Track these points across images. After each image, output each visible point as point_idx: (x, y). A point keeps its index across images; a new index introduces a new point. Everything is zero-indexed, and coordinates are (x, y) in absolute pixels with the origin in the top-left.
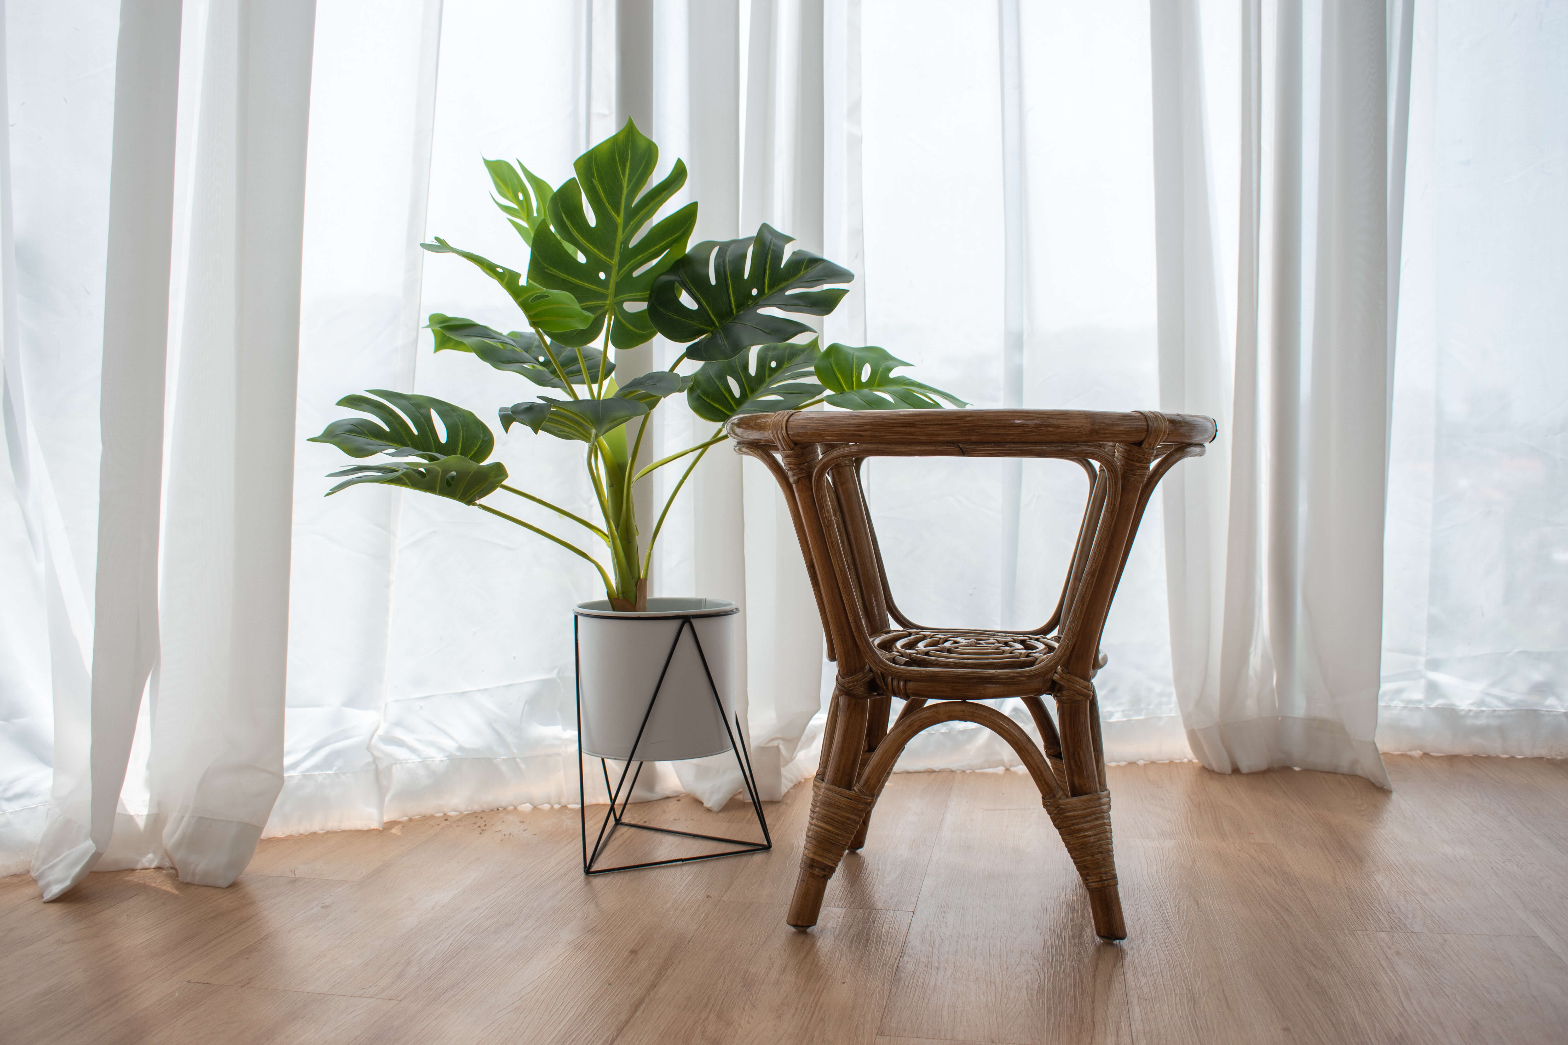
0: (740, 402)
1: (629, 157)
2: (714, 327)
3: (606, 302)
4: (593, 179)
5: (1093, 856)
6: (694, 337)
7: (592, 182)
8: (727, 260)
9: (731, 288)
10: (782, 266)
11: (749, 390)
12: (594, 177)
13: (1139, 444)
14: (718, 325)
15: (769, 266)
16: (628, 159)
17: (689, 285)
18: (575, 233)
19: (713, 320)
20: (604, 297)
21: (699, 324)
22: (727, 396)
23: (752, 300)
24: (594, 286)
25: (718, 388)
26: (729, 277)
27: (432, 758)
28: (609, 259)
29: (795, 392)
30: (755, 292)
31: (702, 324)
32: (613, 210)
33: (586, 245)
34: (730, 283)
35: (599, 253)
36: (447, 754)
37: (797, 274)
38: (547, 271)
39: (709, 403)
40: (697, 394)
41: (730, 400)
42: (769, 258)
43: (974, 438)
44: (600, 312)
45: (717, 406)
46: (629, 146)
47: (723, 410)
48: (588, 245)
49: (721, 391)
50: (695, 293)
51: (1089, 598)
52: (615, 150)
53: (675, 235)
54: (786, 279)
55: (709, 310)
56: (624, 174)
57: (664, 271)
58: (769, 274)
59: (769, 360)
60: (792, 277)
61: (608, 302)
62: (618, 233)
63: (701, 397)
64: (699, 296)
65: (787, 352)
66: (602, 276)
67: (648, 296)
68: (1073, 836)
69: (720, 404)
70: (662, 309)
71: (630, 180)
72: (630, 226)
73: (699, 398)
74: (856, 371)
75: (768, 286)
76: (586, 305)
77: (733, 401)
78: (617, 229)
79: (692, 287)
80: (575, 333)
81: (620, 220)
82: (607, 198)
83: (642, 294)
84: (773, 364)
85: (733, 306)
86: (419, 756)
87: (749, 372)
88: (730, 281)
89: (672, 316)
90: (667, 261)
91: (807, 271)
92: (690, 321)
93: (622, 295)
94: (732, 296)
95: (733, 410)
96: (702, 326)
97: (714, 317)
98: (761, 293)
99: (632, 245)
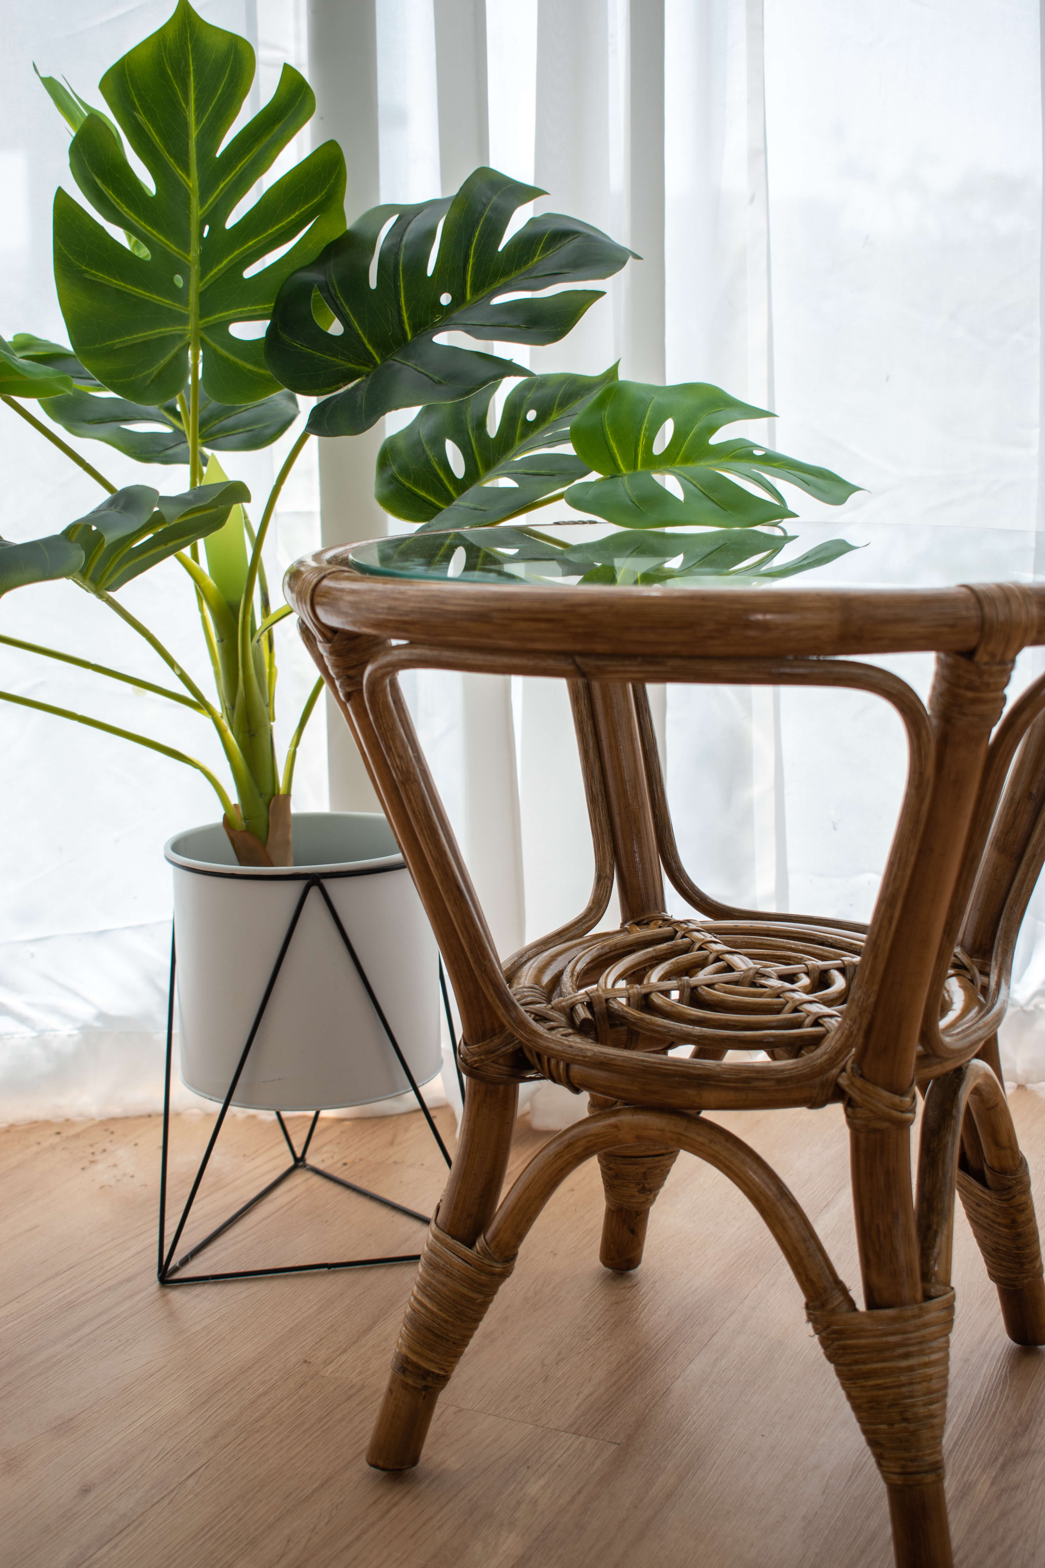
0: (462, 486)
1: (192, 68)
2: (372, 366)
3: (186, 327)
4: (135, 113)
5: (891, 1424)
6: (336, 386)
7: (135, 119)
8: (403, 243)
9: (402, 294)
10: (500, 249)
11: (482, 464)
12: (134, 108)
13: (969, 654)
14: (379, 362)
15: (476, 250)
16: (189, 73)
17: (335, 289)
18: (124, 209)
19: (371, 354)
20: (182, 319)
21: (344, 360)
22: (442, 475)
23: (442, 314)
24: (167, 299)
25: (428, 460)
26: (401, 273)
27: (53, 1030)
28: (184, 253)
29: (543, 472)
30: (445, 299)
31: (351, 362)
32: (179, 166)
33: (145, 228)
34: (402, 285)
35: (167, 242)
36: (79, 1024)
37: (526, 262)
38: (87, 276)
39: (409, 490)
40: (390, 472)
41: (446, 482)
42: (477, 234)
43: (600, 647)
44: (180, 344)
45: (422, 493)
46: (188, 48)
47: (433, 500)
48: (149, 228)
49: (431, 467)
50: (341, 304)
51: (888, 945)
52: (163, 58)
53: (313, 200)
54: (506, 273)
55: (363, 336)
56: (187, 102)
57: (307, 264)
58: (473, 265)
59: (525, 407)
60: (516, 269)
61: (189, 328)
62: (191, 207)
63: (396, 479)
64: (348, 311)
65: (561, 392)
66: (179, 281)
67: (271, 311)
68: (854, 1383)
69: (427, 492)
70: (285, 336)
71: (200, 110)
72: (218, 191)
73: (393, 479)
74: (644, 435)
75: (471, 287)
76: (159, 333)
77: (451, 485)
78: (189, 199)
79: (339, 295)
80: (149, 381)
81: (192, 183)
82: (166, 146)
83: (266, 306)
84: (531, 415)
85: (407, 327)
86: (33, 1028)
87: (486, 430)
88: (403, 281)
89: (301, 349)
90: (310, 246)
91: (544, 256)
92: (329, 355)
93: (221, 312)
94: (404, 308)
95: (449, 500)
96: (350, 365)
97: (373, 347)
98: (458, 300)
99: (230, 223)
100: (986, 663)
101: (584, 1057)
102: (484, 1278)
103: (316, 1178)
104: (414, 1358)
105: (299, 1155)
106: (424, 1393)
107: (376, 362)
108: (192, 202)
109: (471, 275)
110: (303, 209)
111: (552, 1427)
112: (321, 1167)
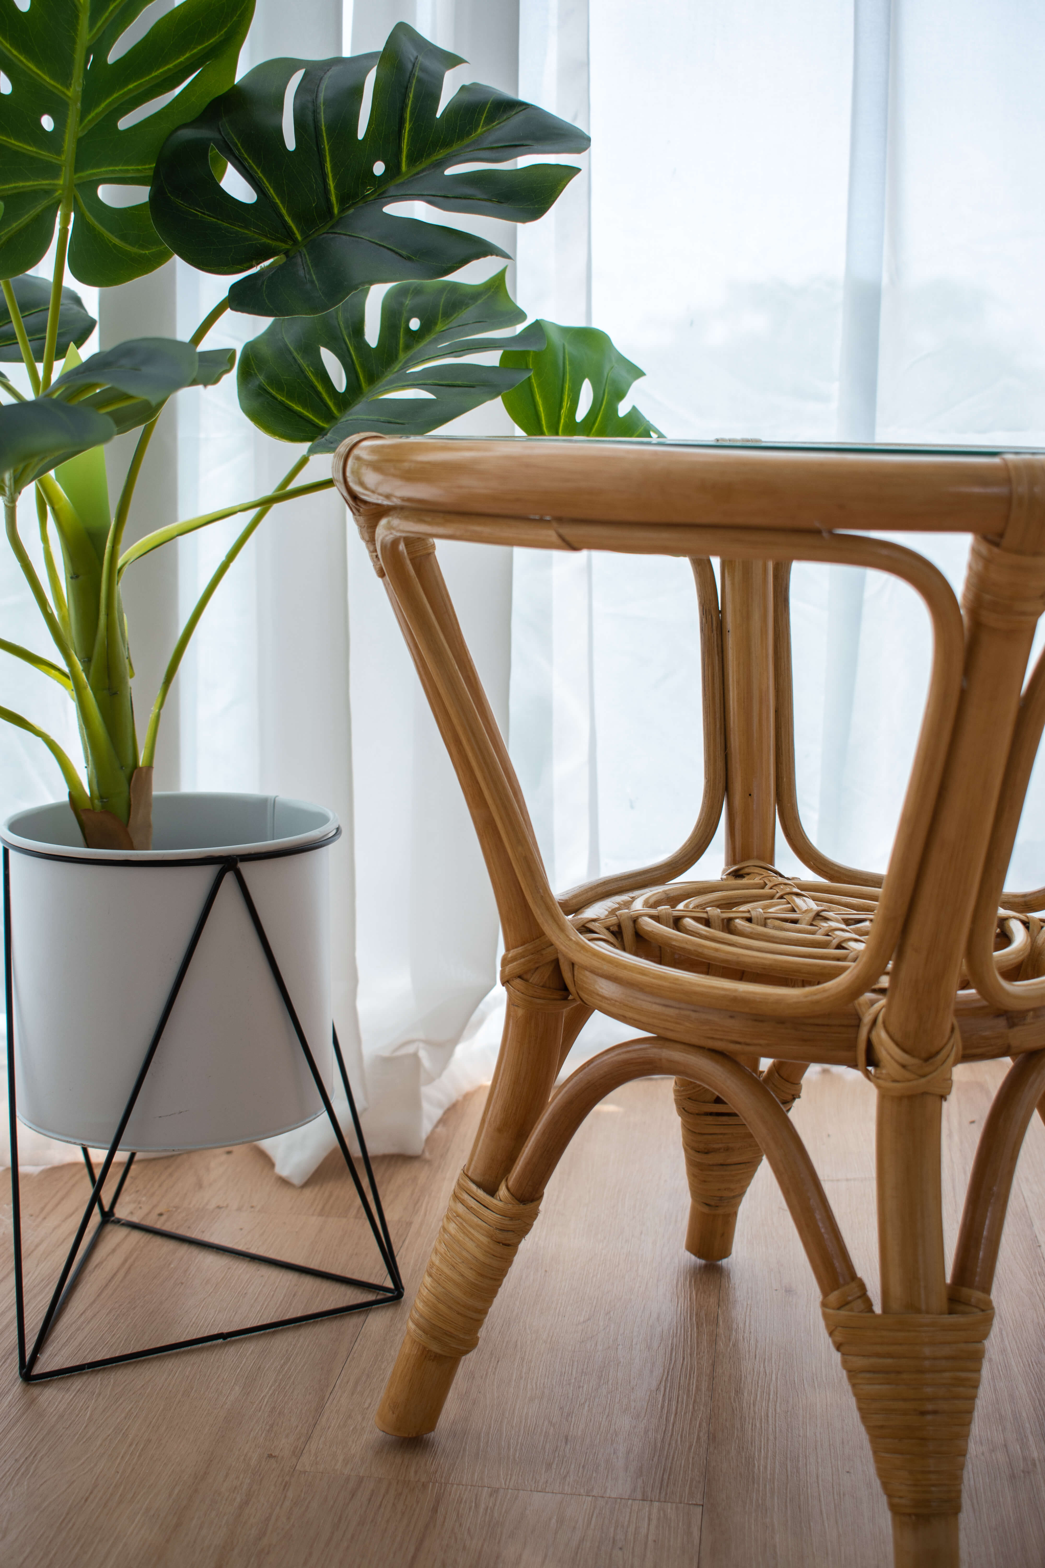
0: (345, 401)
2: (291, 243)
3: (56, 182)
6: (248, 264)
8: (321, 99)
9: (328, 159)
10: (438, 115)
11: (364, 377)
14: (299, 238)
15: (412, 114)
17: (238, 150)
19: (290, 227)
20: (52, 170)
21: (259, 234)
22: (320, 388)
23: (373, 186)
24: (30, 145)
25: (302, 371)
26: (324, 134)
28: (62, 85)
29: (459, 383)
30: (379, 168)
31: (266, 236)
33: (10, 52)
34: (327, 148)
35: (39, 72)
37: (469, 134)
39: (282, 403)
40: (257, 383)
41: (325, 396)
42: (411, 96)
44: (44, 203)
45: (298, 408)
47: (311, 416)
48: (15, 53)
49: (306, 377)
50: (251, 167)
53: (208, 40)
54: (445, 143)
55: (281, 205)
57: (189, 121)
58: (410, 130)
59: (405, 315)
60: (458, 139)
61: (61, 182)
63: (265, 390)
64: (261, 175)
65: (443, 300)
66: (47, 123)
67: (151, 173)
69: (304, 406)
70: (179, 201)
72: (107, 14)
73: (261, 392)
75: (407, 157)
76: (15, 188)
77: (331, 400)
78: (77, 17)
79: (246, 156)
83: (140, 168)
84: (415, 324)
85: (333, 199)
87: (365, 339)
88: (328, 143)
89: (201, 217)
90: (193, 99)
91: (489, 127)
92: (240, 227)
93: (93, 168)
94: (330, 175)
95: (330, 417)
96: (264, 240)
97: (293, 220)
98: (393, 170)
99: (112, 57)
103: (136, 1235)
107: (297, 238)
108: (80, 22)
109: (407, 143)
110: (195, 51)
111: (614, 1495)
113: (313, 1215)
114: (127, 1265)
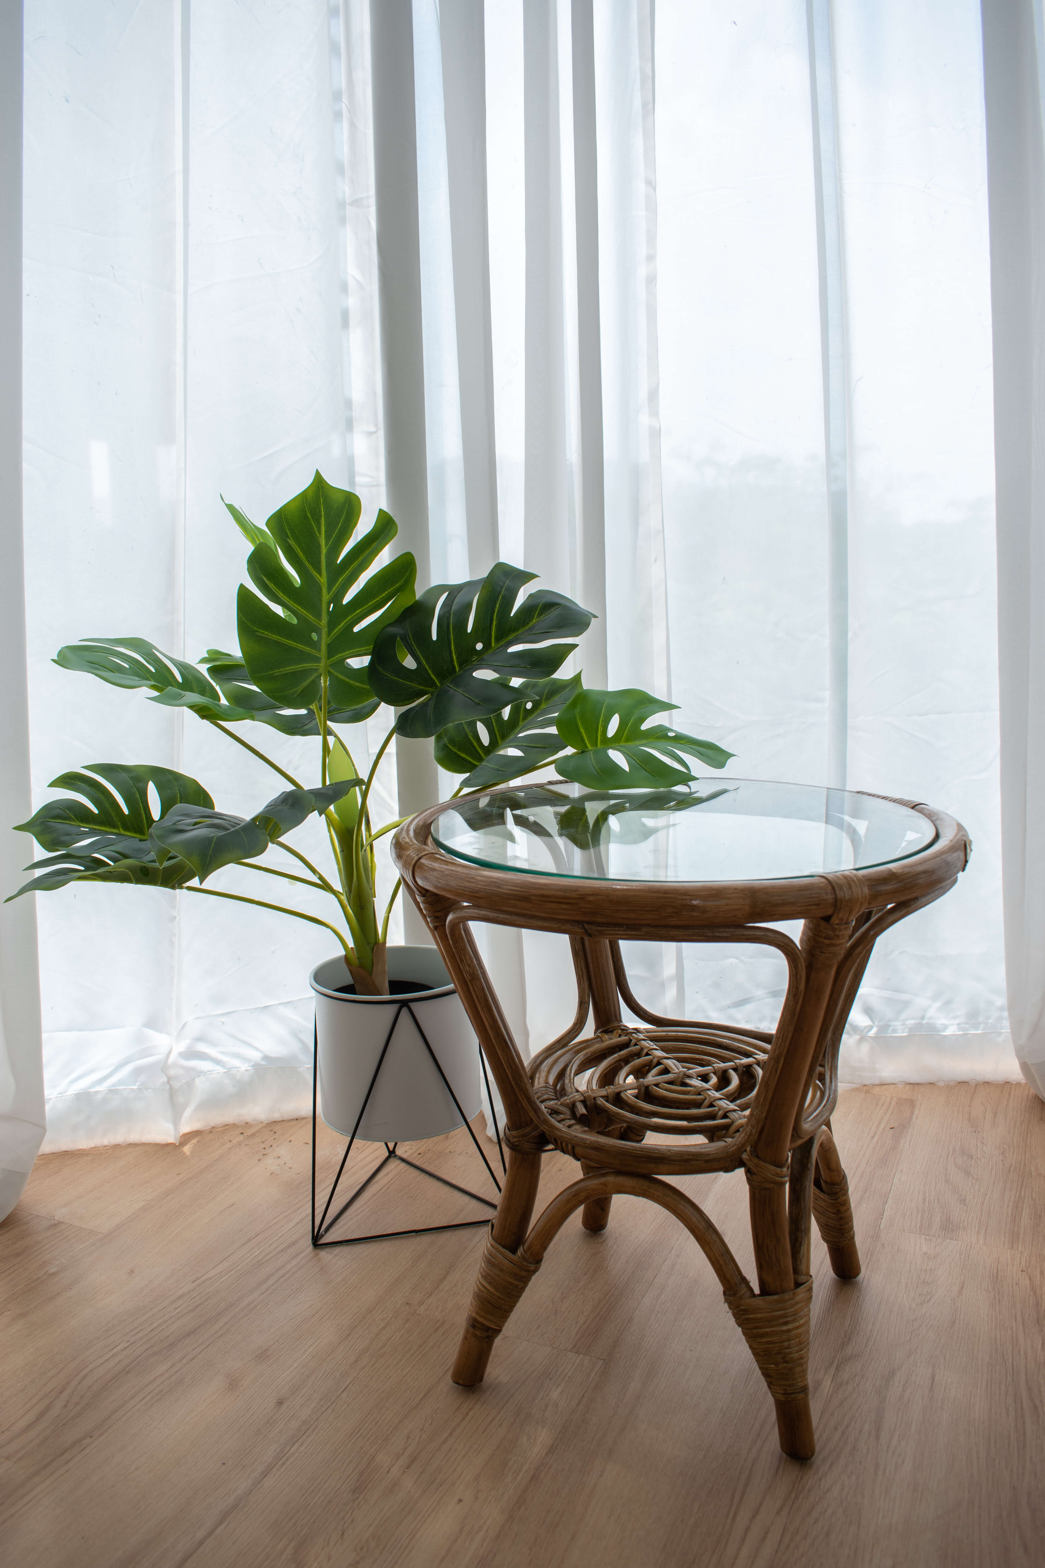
0: (489, 750)
1: (323, 513)
2: (435, 688)
3: (319, 665)
4: (288, 540)
5: (777, 1364)
6: (413, 700)
7: (288, 542)
8: (452, 611)
9: (453, 644)
10: (512, 615)
11: (499, 737)
12: (288, 537)
13: (827, 919)
14: (439, 685)
15: (497, 616)
16: (321, 516)
17: (410, 640)
18: (281, 595)
19: (434, 680)
20: (317, 660)
21: (418, 685)
22: (475, 744)
23: (477, 655)
24: (307, 647)
25: (466, 735)
26: (451, 631)
27: (236, 1068)
28: (318, 620)
29: (539, 745)
30: (479, 646)
31: (421, 685)
32: (314, 570)
33: (293, 605)
34: (452, 638)
35: (307, 614)
36: (252, 1063)
37: (528, 623)
38: (257, 633)
39: (455, 753)
40: (443, 742)
41: (478, 748)
42: (497, 606)
44: (316, 674)
45: (464, 756)
46: (320, 502)
47: (470, 759)
48: (296, 606)
49: (469, 739)
50: (416, 651)
51: (774, 1084)
52: (305, 508)
54: (516, 629)
55: (428, 669)
56: (320, 533)
57: (392, 621)
58: (496, 625)
60: (522, 627)
61: (322, 665)
62: (323, 594)
63: (447, 747)
64: (420, 656)
65: (546, 691)
66: (314, 636)
67: (371, 650)
68: (754, 1340)
69: (466, 754)
70: (380, 669)
71: (328, 537)
72: (338, 583)
73: (445, 747)
74: (602, 725)
75: (495, 639)
76: (302, 667)
77: (481, 750)
78: (321, 589)
79: (413, 643)
80: (296, 695)
81: (323, 580)
82: (307, 558)
83: (367, 648)
84: (529, 706)
85: (456, 664)
86: (224, 1067)
87: (502, 715)
88: (453, 635)
89: (390, 677)
90: (394, 610)
91: (539, 619)
92: (408, 681)
93: (340, 654)
94: (454, 652)
95: (480, 759)
96: (421, 687)
97: (435, 676)
98: (487, 646)
99: (345, 601)
100: (837, 924)
101: (585, 1143)
102: (523, 1273)
103: (403, 1165)
104: (480, 1319)
105: (391, 1148)
106: (486, 1340)
107: (437, 685)
108: (323, 591)
109: (495, 631)
110: (390, 590)
111: (562, 1348)
112: (405, 1156)
113: (495, 1161)
114: (390, 1183)
